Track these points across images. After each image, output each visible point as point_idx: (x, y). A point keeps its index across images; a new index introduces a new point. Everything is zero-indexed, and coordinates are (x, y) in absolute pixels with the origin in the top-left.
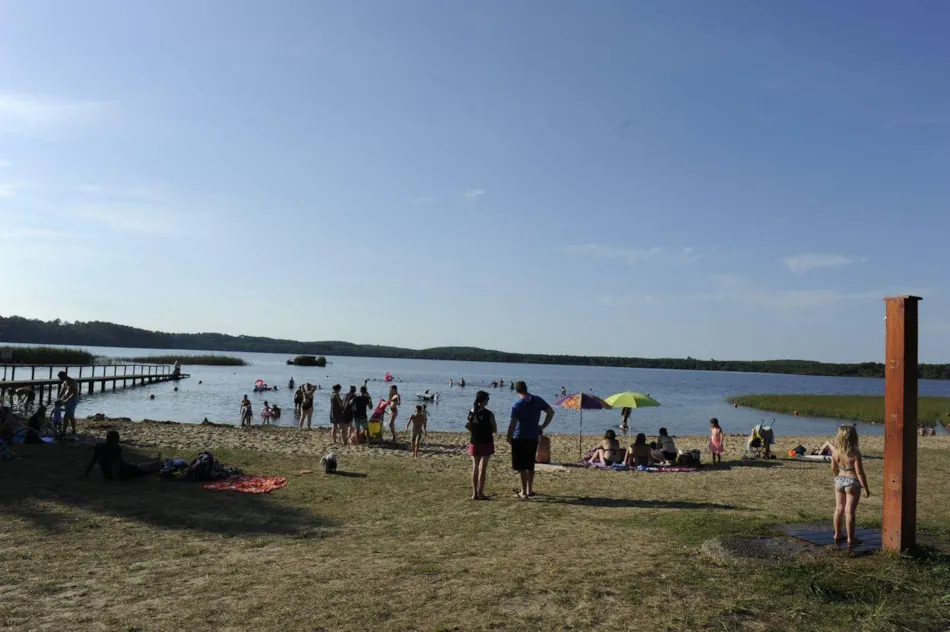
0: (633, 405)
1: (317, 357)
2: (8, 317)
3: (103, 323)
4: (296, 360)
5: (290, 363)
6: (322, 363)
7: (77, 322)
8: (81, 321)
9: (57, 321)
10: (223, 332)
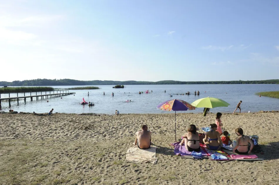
0: (210, 106)
1: (121, 86)
2: (43, 79)
3: (67, 79)
4: (115, 86)
5: (113, 88)
6: (123, 87)
7: (60, 79)
8: (61, 79)
9: (55, 79)
10: (99, 80)
